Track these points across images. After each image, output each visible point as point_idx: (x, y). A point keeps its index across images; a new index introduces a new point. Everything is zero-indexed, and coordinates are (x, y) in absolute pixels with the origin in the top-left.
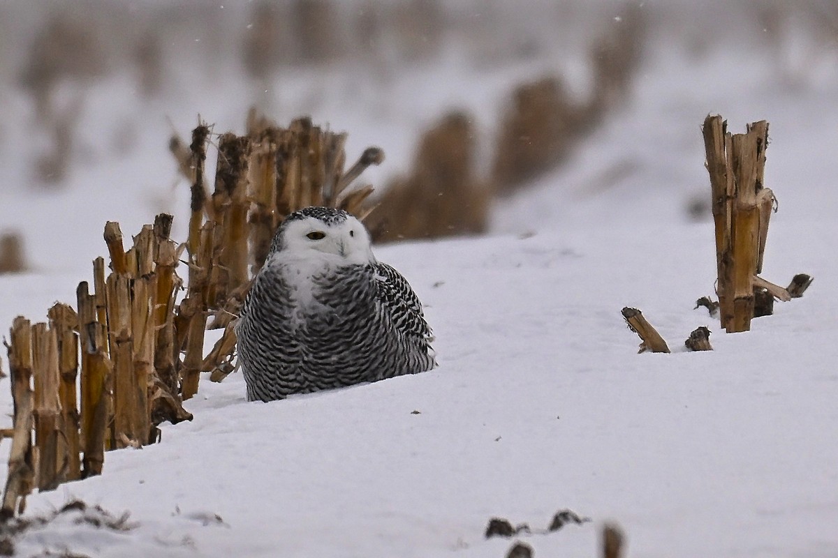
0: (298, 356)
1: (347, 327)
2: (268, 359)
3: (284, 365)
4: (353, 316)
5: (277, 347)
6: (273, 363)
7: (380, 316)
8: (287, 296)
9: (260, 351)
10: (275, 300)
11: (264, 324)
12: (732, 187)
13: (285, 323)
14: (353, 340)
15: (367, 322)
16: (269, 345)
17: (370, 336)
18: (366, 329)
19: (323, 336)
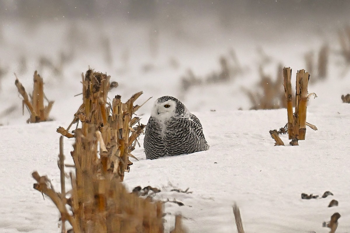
0: (163, 147)
1: (179, 136)
2: (152, 147)
3: (158, 149)
4: (182, 132)
5: (156, 144)
6: (154, 149)
7: (191, 132)
8: (159, 128)
9: (150, 145)
10: (155, 129)
11: (152, 136)
12: (299, 91)
13: (160, 136)
14: (182, 141)
15: (187, 134)
16: (153, 143)
17: (188, 139)
18: (187, 137)
19: (172, 139)
